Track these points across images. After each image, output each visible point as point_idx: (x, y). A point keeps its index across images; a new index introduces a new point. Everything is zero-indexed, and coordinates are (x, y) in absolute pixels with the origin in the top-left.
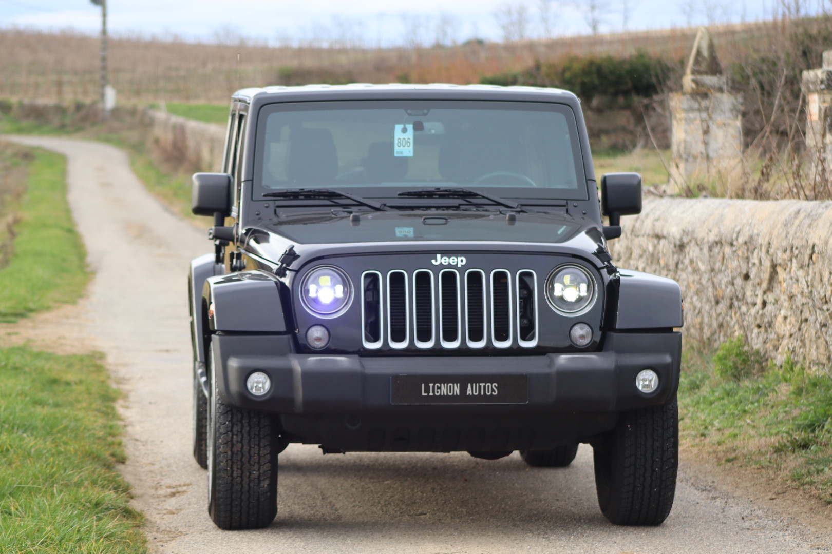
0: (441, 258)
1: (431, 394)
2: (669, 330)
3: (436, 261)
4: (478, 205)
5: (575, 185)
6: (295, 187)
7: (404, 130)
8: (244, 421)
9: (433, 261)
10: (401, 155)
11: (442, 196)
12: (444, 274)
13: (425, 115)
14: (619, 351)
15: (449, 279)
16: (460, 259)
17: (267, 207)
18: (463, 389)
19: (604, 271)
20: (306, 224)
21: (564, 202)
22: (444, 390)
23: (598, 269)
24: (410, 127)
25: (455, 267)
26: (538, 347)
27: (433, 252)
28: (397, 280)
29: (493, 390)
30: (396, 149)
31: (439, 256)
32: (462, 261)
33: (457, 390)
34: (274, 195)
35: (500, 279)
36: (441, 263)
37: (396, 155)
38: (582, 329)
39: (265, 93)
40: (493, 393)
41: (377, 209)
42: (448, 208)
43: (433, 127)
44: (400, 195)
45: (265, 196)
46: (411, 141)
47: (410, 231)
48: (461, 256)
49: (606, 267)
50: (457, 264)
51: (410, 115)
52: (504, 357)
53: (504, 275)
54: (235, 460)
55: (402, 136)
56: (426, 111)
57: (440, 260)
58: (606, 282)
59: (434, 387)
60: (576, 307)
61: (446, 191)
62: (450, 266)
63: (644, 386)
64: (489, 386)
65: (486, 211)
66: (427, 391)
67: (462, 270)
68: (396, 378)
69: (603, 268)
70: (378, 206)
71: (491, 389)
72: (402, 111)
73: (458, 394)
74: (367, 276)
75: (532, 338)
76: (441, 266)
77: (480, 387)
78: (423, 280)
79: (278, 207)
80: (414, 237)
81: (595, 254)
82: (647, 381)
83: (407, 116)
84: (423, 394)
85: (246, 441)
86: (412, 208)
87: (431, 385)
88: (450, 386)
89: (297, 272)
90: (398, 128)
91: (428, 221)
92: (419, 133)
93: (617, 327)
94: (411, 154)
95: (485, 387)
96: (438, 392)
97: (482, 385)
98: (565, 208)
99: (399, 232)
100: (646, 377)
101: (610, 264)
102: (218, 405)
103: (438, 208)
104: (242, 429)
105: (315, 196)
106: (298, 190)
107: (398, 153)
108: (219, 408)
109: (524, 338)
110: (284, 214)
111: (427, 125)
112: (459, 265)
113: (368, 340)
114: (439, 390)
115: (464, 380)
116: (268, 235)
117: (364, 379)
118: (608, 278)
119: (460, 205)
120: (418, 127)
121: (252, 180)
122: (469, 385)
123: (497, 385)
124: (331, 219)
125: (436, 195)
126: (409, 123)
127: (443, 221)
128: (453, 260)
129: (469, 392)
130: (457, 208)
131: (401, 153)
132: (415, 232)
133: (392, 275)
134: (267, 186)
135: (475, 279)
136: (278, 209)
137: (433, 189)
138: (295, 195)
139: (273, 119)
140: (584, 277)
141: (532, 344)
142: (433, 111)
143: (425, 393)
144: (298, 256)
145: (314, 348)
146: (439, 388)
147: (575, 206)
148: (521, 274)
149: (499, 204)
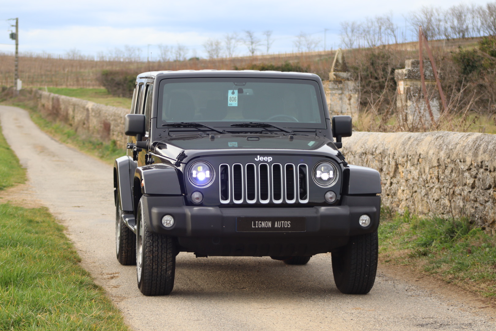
0: (260, 158)
1: (257, 227)
2: (374, 195)
3: (257, 159)
4: (270, 131)
5: (319, 121)
6: (179, 121)
7: (233, 93)
8: (159, 240)
9: (256, 159)
10: (231, 106)
11: (253, 126)
12: (261, 166)
13: (244, 85)
14: (350, 205)
15: (264, 168)
16: (269, 158)
17: (164, 131)
18: (273, 224)
19: (342, 165)
20: (185, 140)
21: (314, 130)
22: (263, 225)
23: (339, 164)
24: (236, 92)
25: (267, 162)
26: (309, 203)
27: (256, 154)
28: (237, 169)
29: (288, 225)
30: (229, 102)
31: (258, 156)
32: (270, 159)
33: (270, 224)
34: (168, 125)
35: (290, 168)
36: (260, 160)
37: (229, 105)
38: (331, 194)
39: (163, 74)
40: (288, 226)
41: (221, 133)
42: (256, 132)
43: (248, 91)
44: (231, 126)
45: (163, 126)
46: (237, 98)
47: (235, 144)
48: (270, 157)
49: (343, 163)
50: (268, 161)
51: (236, 85)
52: (292, 208)
53: (292, 166)
54: (154, 260)
55: (232, 96)
56: (244, 83)
57: (259, 158)
58: (343, 170)
59: (258, 223)
60: (327, 183)
61: (255, 124)
62: (264, 161)
63: (363, 223)
64: (286, 223)
65: (276, 134)
66: (255, 225)
67: (270, 163)
68: (239, 218)
69: (341, 163)
70: (221, 131)
71: (287, 224)
72: (232, 83)
73: (270, 227)
74: (222, 166)
75: (305, 199)
76: (260, 161)
77: (282, 223)
78: (250, 169)
79: (170, 131)
80: (238, 147)
81: (336, 156)
82: (364, 221)
83: (235, 86)
84: (253, 227)
85: (160, 250)
86: (238, 132)
87: (257, 222)
88: (267, 223)
89: (186, 164)
90: (230, 92)
91: (250, 139)
92: (241, 94)
93: (349, 193)
94: (237, 105)
95: (284, 223)
96: (260, 226)
97: (283, 222)
98: (315, 133)
99: (230, 144)
100: (364, 218)
101: (344, 161)
102: (145, 232)
103: (251, 132)
104: (158, 244)
105: (188, 126)
106: (180, 123)
107: (229, 104)
108: (146, 233)
109: (301, 199)
110: (173, 135)
111: (245, 90)
112: (269, 161)
113: (223, 199)
114: (261, 225)
115: (273, 220)
116: (166, 145)
117: (222, 219)
118: (344, 168)
119: (262, 131)
120: (240, 91)
121: (157, 118)
122: (276, 222)
123: (290, 222)
124: (197, 137)
125: (250, 126)
126: (236, 90)
127: (257, 139)
128: (265, 159)
129: (276, 226)
130: (261, 132)
131: (231, 104)
132: (238, 144)
133: (235, 166)
134: (165, 121)
135: (277, 168)
136: (170, 133)
137: (249, 123)
138: (179, 125)
139: (168, 87)
140: (331, 167)
141: (306, 201)
142: (248, 84)
143: (254, 226)
144: (187, 156)
145: (195, 203)
146: (261, 224)
147: (320, 132)
148: (300, 166)
149: (282, 131)
